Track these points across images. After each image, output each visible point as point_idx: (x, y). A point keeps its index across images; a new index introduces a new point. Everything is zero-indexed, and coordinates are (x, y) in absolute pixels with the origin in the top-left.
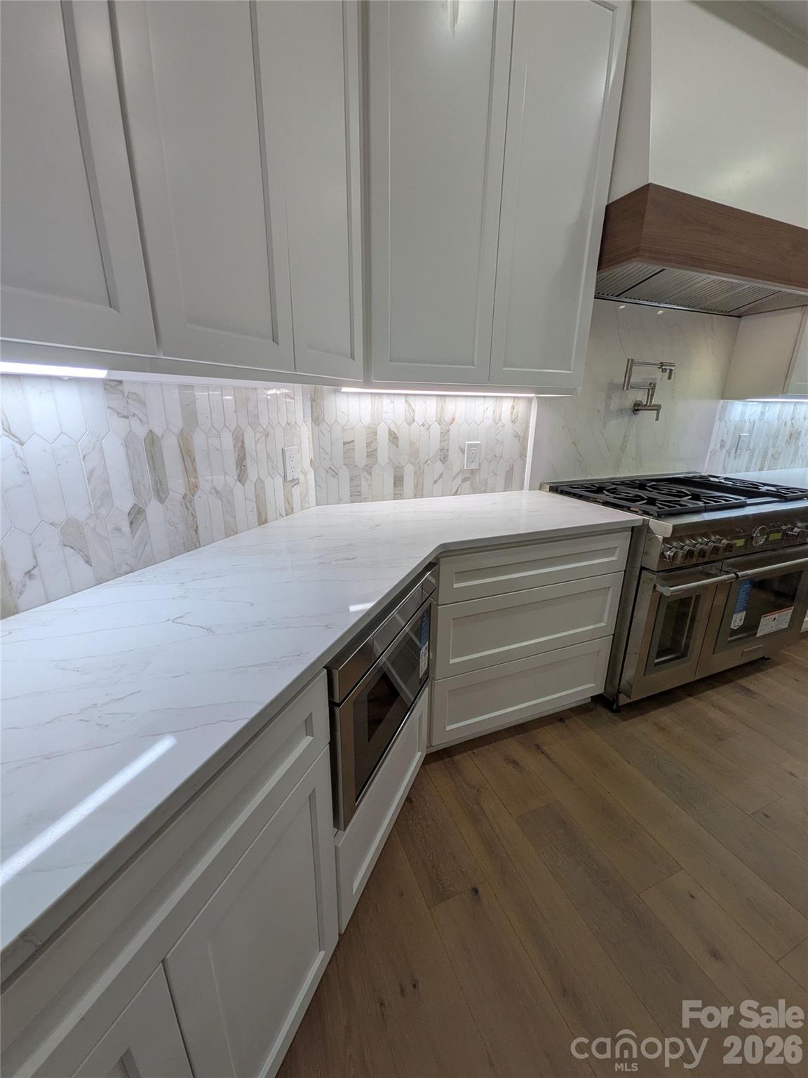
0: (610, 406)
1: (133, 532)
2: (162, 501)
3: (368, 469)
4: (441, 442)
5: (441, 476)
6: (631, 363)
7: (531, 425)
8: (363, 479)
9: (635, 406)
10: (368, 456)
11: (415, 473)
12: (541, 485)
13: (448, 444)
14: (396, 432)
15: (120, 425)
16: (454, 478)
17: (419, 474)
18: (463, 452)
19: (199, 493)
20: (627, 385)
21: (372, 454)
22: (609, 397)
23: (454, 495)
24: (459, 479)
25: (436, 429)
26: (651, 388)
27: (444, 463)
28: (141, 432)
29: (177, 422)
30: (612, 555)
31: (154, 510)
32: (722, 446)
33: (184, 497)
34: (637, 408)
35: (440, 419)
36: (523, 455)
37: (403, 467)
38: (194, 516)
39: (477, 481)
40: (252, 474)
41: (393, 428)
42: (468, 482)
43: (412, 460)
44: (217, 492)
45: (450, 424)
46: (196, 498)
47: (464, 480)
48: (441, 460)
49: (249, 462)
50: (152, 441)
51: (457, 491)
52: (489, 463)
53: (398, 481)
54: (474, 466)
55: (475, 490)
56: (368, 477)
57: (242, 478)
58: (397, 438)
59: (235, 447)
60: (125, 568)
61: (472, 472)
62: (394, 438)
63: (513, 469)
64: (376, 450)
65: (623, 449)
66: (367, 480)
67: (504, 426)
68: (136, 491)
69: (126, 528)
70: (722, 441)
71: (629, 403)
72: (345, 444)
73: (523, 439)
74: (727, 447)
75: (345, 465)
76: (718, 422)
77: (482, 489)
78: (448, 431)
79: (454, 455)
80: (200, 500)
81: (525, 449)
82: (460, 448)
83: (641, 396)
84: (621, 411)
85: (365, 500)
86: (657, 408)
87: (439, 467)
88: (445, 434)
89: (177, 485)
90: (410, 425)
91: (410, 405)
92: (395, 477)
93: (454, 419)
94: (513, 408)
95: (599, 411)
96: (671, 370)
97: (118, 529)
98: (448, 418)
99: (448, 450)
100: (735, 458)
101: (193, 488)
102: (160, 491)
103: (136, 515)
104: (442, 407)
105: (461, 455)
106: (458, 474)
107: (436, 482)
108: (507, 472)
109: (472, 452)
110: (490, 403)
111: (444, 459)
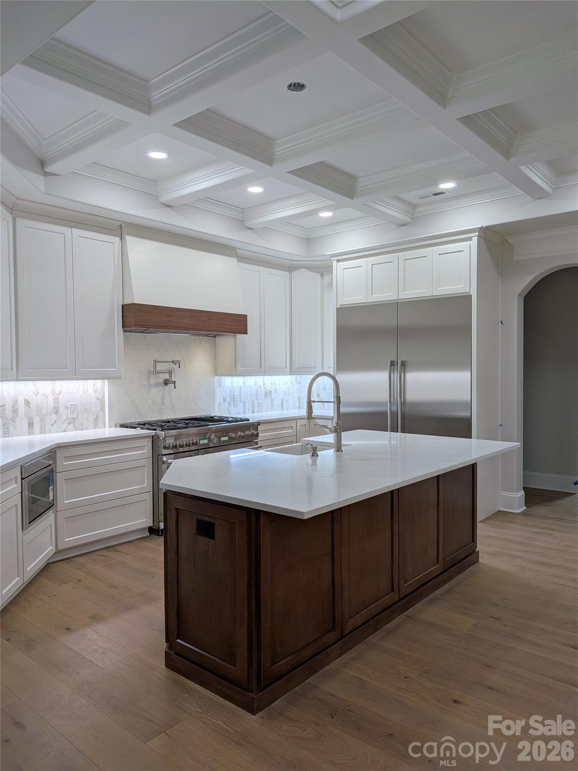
0: (150, 382)
3: (13, 419)
4: (54, 404)
5: (55, 422)
6: (155, 362)
7: (106, 393)
8: (10, 425)
9: (164, 381)
10: (13, 412)
11: (40, 420)
12: (115, 425)
13: (58, 405)
16: (63, 422)
17: (42, 421)
18: (67, 408)
20: (156, 372)
21: (15, 411)
22: (149, 378)
23: (64, 432)
24: (66, 423)
25: (51, 397)
26: (170, 373)
27: (56, 415)
30: (144, 450)
32: (224, 400)
34: (166, 383)
35: (53, 392)
36: (103, 409)
37: (33, 418)
39: (77, 424)
41: (27, 398)
42: (72, 425)
43: (38, 413)
45: (59, 395)
47: (69, 424)
48: (55, 413)
51: (65, 430)
52: (83, 414)
53: (31, 425)
54: (74, 416)
55: (76, 429)
58: (29, 403)
61: (74, 419)
62: (27, 403)
63: (98, 416)
64: (17, 409)
65: (163, 404)
66: (13, 425)
67: (90, 394)
70: (224, 398)
71: (161, 380)
73: (102, 401)
74: (228, 400)
76: (218, 388)
77: (81, 428)
78: (58, 398)
79: (62, 410)
81: (104, 406)
82: (66, 406)
83: (167, 376)
84: (157, 385)
86: (174, 382)
87: (54, 417)
88: (56, 400)
90: (36, 396)
91: (35, 386)
92: (29, 423)
93: (61, 392)
94: (94, 385)
95: (144, 385)
96: (179, 364)
98: (57, 391)
99: (58, 408)
100: (234, 406)
104: (54, 386)
105: (66, 410)
106: (65, 420)
107: (52, 425)
108: (95, 418)
109: (73, 408)
110: (81, 383)
111: (57, 413)
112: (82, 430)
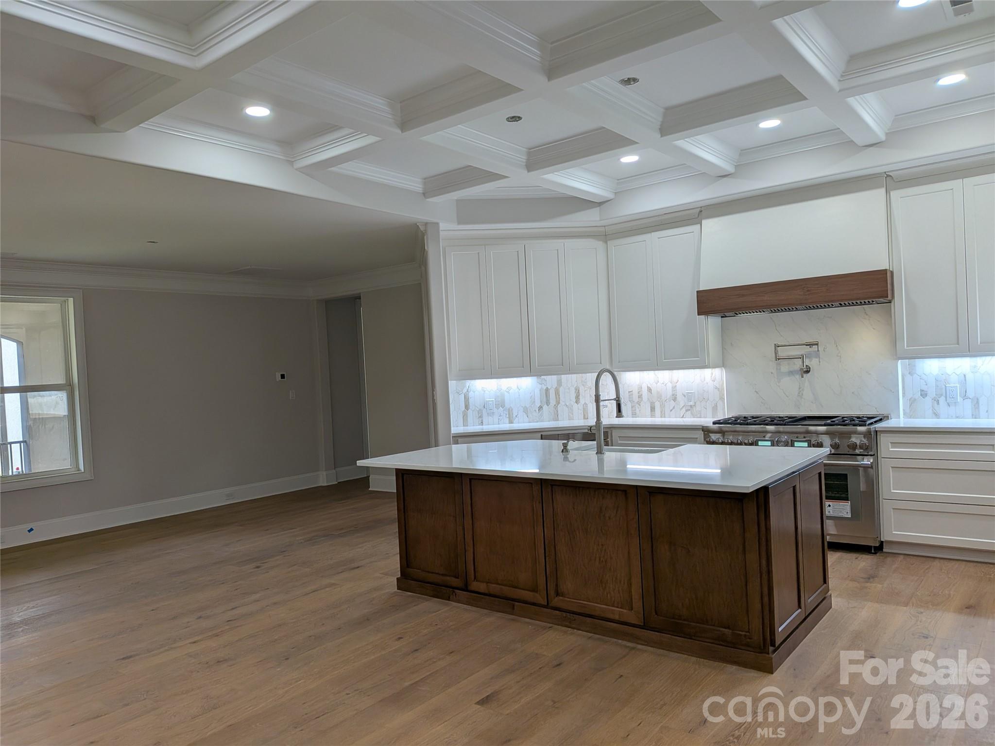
0: (780, 369)
1: (539, 412)
2: (548, 405)
3: (638, 403)
4: (672, 391)
5: (674, 408)
7: (724, 382)
8: (637, 408)
9: (805, 369)
10: (639, 397)
11: (661, 405)
13: (676, 392)
14: (650, 387)
15: (540, 386)
16: (681, 410)
17: (662, 406)
19: (560, 405)
21: (640, 397)
23: (682, 418)
24: (684, 410)
25: (670, 385)
26: (803, 358)
27: (675, 402)
28: (545, 388)
29: (555, 385)
31: (545, 407)
32: (923, 394)
33: (555, 405)
34: (807, 370)
35: (671, 381)
36: (722, 399)
37: (654, 403)
38: (557, 411)
39: (694, 411)
40: (582, 401)
41: (649, 385)
43: (659, 399)
44: (567, 405)
45: (677, 383)
46: (558, 406)
47: (687, 411)
48: (673, 400)
49: (581, 397)
50: (547, 390)
51: (683, 416)
52: (701, 402)
53: (653, 409)
54: (692, 403)
56: (639, 406)
57: (577, 402)
58: (651, 390)
59: (575, 392)
60: (536, 421)
61: (691, 406)
62: (650, 390)
63: (717, 406)
64: (642, 395)
65: (801, 396)
66: (638, 407)
67: (707, 383)
68: (541, 402)
69: (537, 411)
70: (922, 390)
71: (797, 368)
72: (629, 392)
73: (720, 390)
74: (931, 395)
75: (630, 401)
76: (908, 376)
77: (699, 416)
78: (676, 386)
79: (680, 397)
80: (559, 408)
81: (724, 395)
82: (683, 394)
85: (638, 417)
87: (672, 403)
88: (674, 388)
89: (553, 402)
90: (657, 384)
91: (656, 375)
92: (651, 407)
93: (678, 381)
94: (712, 374)
95: (772, 373)
97: (536, 411)
98: (675, 380)
99: (676, 395)
100: (948, 404)
101: (558, 403)
102: (548, 403)
103: (540, 408)
104: (672, 376)
105: (684, 397)
106: (683, 407)
107: (671, 410)
108: (713, 407)
109: (688, 396)
110: (697, 371)
111: (675, 399)
112: (700, 417)
